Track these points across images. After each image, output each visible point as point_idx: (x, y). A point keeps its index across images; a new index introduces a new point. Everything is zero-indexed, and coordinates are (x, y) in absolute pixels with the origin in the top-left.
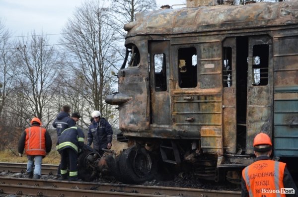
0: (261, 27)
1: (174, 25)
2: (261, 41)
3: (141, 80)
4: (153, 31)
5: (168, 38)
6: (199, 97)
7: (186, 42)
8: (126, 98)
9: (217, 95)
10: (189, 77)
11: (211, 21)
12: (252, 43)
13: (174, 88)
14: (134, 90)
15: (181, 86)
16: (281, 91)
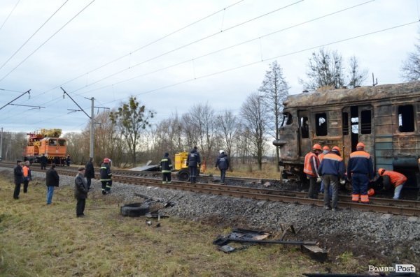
0: (366, 100)
1: (313, 101)
2: (366, 108)
3: (294, 132)
4: (300, 105)
5: (309, 108)
6: (328, 141)
7: (320, 111)
8: (285, 142)
9: (339, 140)
10: (322, 130)
11: (335, 98)
12: (360, 110)
13: (313, 136)
15: (318, 135)
16: (380, 137)
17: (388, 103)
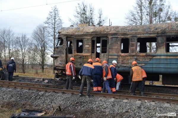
0: (105, 34)
1: (75, 32)
2: (105, 39)
3: (64, 50)
4: (68, 34)
5: (73, 36)
6: (83, 56)
7: (80, 38)
8: (58, 56)
9: (89, 56)
10: (80, 50)
11: (88, 31)
12: (101, 39)
13: (75, 53)
14: (61, 53)
15: (77, 52)
16: (111, 55)
17: (116, 36)
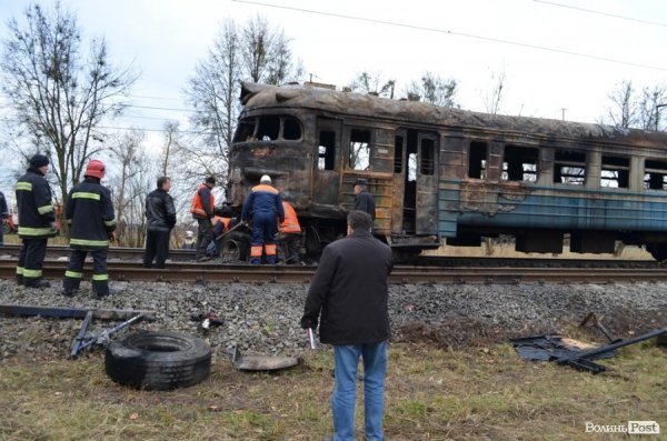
0: (432, 124)
2: (428, 136)
3: (305, 155)
5: (341, 117)
9: (388, 179)
12: (421, 137)
14: (291, 165)
16: (445, 182)
17: (459, 134)
